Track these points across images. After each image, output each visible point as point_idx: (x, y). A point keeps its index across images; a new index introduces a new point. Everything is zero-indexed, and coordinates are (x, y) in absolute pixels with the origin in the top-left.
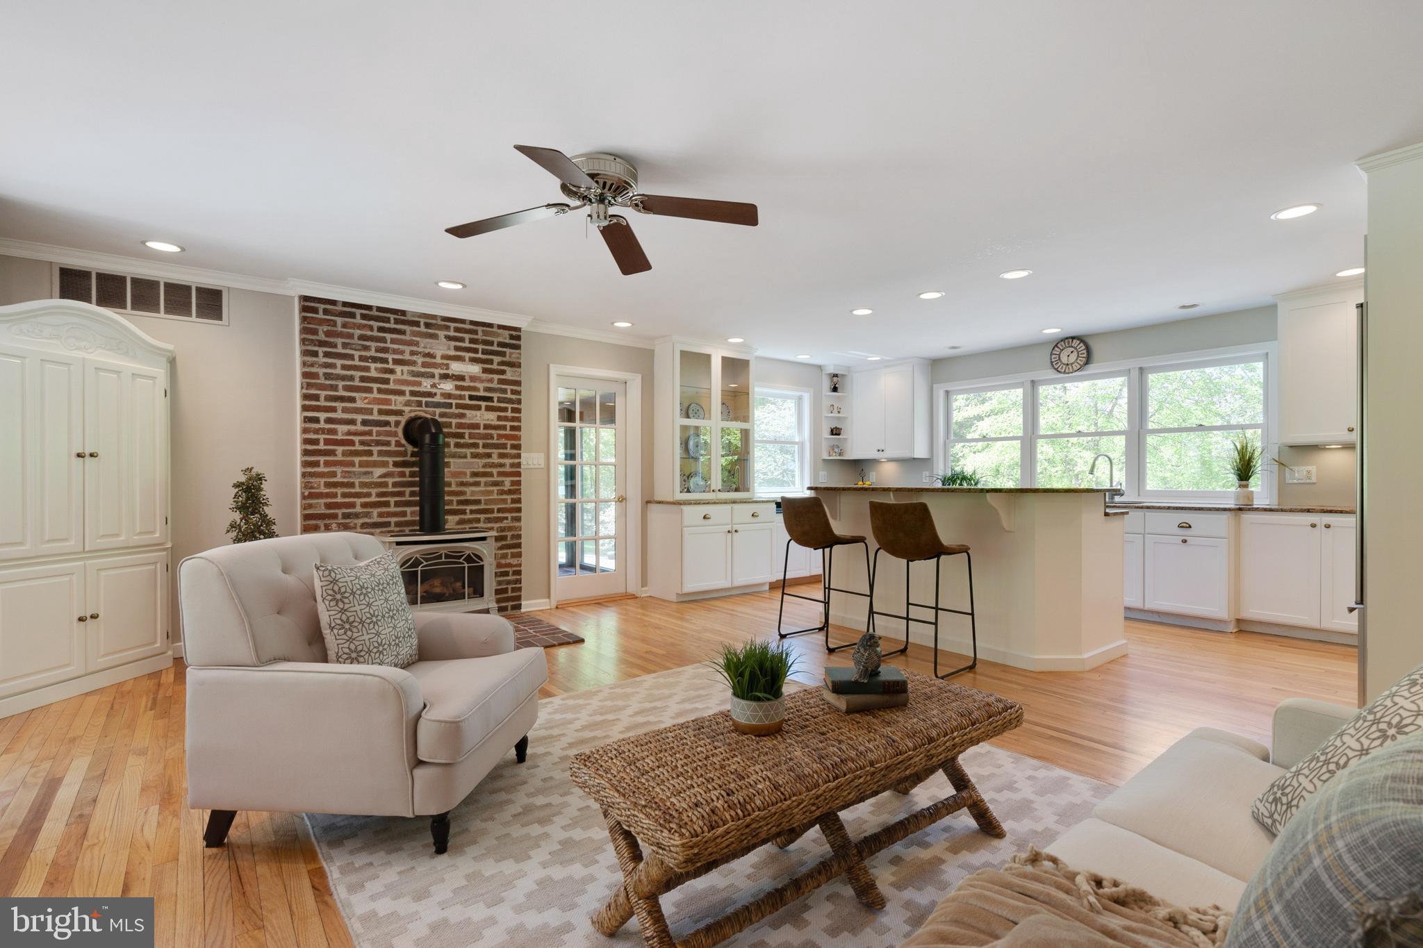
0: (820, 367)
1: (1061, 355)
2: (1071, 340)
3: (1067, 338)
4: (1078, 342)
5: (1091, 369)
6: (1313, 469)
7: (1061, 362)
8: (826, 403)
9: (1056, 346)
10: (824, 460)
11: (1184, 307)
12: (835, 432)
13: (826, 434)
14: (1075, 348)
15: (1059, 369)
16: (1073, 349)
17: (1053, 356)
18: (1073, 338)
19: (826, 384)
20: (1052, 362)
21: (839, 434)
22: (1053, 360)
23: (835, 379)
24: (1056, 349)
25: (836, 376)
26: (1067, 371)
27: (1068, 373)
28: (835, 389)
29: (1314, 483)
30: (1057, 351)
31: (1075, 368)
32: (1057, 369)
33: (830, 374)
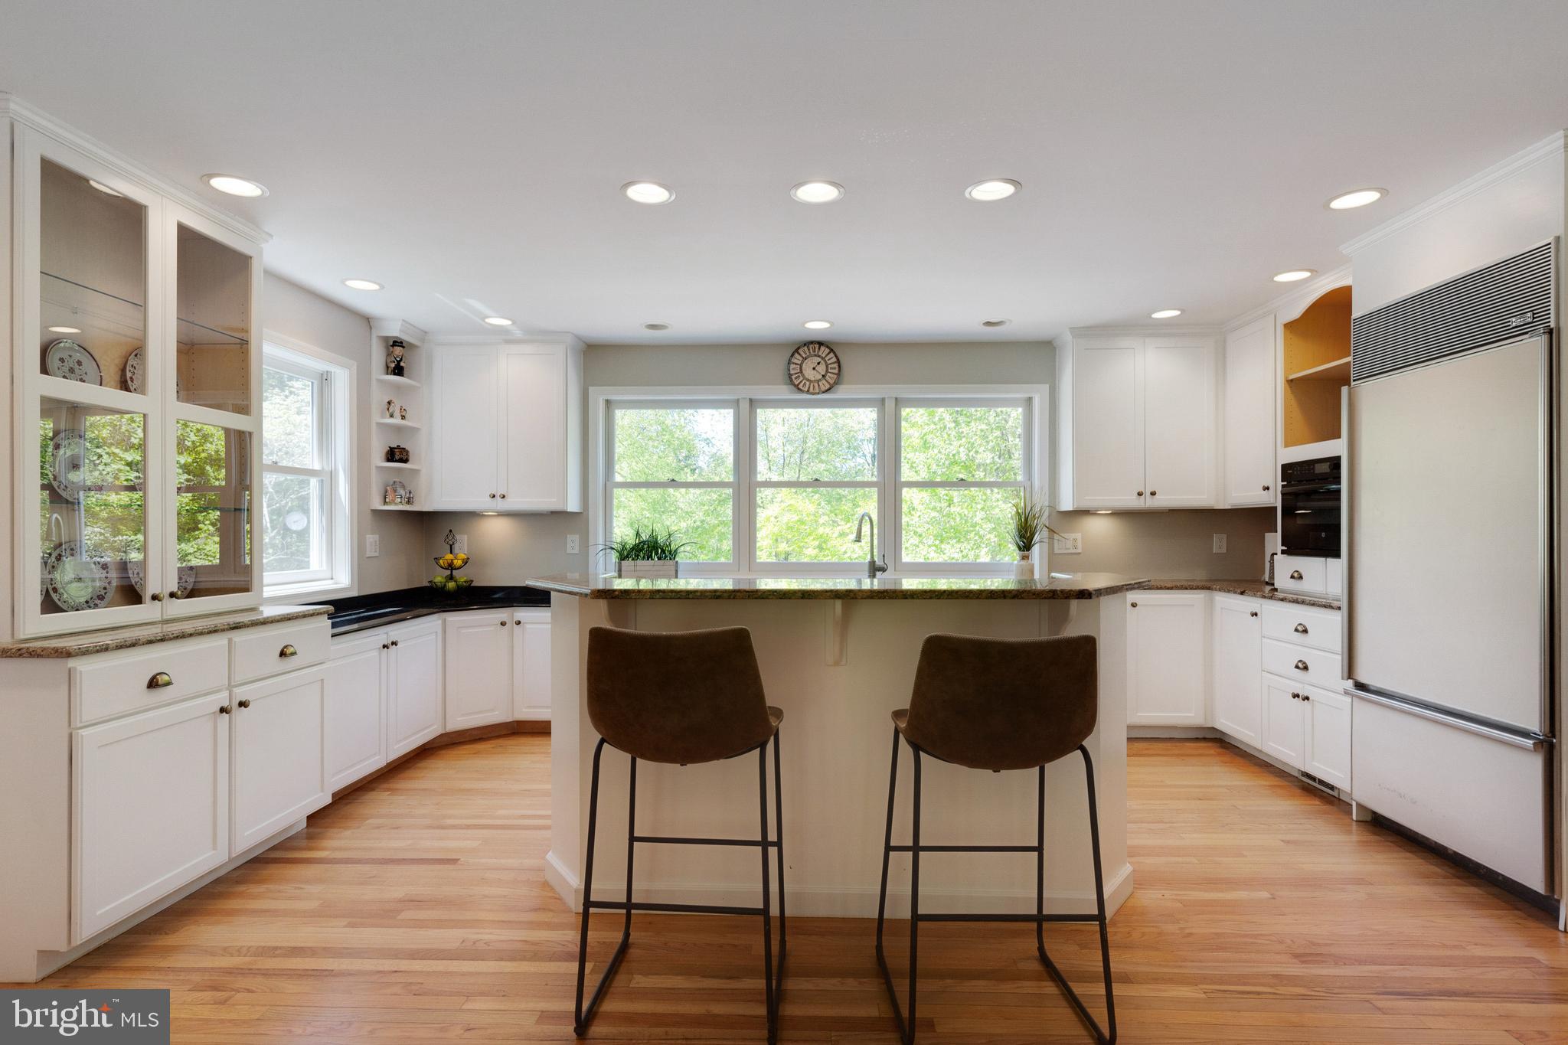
0: (367, 321)
1: (804, 366)
2: (817, 346)
3: (812, 342)
4: (827, 350)
5: (842, 392)
6: (1078, 536)
7: (803, 376)
8: (378, 397)
9: (797, 351)
10: (375, 512)
11: (988, 324)
12: (396, 455)
13: (378, 459)
14: (823, 358)
15: (800, 386)
16: (819, 360)
17: (792, 366)
18: (820, 344)
19: (378, 357)
20: (790, 375)
21: (406, 461)
22: (792, 372)
23: (398, 350)
24: (796, 355)
25: (397, 343)
26: (811, 390)
27: (813, 394)
28: (398, 371)
29: (1079, 553)
30: (797, 359)
31: (823, 388)
32: (797, 386)
33: (386, 339)
